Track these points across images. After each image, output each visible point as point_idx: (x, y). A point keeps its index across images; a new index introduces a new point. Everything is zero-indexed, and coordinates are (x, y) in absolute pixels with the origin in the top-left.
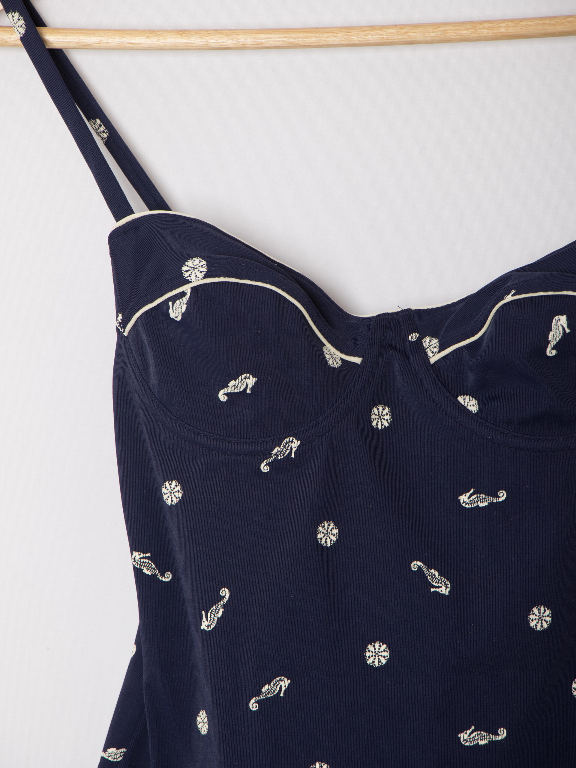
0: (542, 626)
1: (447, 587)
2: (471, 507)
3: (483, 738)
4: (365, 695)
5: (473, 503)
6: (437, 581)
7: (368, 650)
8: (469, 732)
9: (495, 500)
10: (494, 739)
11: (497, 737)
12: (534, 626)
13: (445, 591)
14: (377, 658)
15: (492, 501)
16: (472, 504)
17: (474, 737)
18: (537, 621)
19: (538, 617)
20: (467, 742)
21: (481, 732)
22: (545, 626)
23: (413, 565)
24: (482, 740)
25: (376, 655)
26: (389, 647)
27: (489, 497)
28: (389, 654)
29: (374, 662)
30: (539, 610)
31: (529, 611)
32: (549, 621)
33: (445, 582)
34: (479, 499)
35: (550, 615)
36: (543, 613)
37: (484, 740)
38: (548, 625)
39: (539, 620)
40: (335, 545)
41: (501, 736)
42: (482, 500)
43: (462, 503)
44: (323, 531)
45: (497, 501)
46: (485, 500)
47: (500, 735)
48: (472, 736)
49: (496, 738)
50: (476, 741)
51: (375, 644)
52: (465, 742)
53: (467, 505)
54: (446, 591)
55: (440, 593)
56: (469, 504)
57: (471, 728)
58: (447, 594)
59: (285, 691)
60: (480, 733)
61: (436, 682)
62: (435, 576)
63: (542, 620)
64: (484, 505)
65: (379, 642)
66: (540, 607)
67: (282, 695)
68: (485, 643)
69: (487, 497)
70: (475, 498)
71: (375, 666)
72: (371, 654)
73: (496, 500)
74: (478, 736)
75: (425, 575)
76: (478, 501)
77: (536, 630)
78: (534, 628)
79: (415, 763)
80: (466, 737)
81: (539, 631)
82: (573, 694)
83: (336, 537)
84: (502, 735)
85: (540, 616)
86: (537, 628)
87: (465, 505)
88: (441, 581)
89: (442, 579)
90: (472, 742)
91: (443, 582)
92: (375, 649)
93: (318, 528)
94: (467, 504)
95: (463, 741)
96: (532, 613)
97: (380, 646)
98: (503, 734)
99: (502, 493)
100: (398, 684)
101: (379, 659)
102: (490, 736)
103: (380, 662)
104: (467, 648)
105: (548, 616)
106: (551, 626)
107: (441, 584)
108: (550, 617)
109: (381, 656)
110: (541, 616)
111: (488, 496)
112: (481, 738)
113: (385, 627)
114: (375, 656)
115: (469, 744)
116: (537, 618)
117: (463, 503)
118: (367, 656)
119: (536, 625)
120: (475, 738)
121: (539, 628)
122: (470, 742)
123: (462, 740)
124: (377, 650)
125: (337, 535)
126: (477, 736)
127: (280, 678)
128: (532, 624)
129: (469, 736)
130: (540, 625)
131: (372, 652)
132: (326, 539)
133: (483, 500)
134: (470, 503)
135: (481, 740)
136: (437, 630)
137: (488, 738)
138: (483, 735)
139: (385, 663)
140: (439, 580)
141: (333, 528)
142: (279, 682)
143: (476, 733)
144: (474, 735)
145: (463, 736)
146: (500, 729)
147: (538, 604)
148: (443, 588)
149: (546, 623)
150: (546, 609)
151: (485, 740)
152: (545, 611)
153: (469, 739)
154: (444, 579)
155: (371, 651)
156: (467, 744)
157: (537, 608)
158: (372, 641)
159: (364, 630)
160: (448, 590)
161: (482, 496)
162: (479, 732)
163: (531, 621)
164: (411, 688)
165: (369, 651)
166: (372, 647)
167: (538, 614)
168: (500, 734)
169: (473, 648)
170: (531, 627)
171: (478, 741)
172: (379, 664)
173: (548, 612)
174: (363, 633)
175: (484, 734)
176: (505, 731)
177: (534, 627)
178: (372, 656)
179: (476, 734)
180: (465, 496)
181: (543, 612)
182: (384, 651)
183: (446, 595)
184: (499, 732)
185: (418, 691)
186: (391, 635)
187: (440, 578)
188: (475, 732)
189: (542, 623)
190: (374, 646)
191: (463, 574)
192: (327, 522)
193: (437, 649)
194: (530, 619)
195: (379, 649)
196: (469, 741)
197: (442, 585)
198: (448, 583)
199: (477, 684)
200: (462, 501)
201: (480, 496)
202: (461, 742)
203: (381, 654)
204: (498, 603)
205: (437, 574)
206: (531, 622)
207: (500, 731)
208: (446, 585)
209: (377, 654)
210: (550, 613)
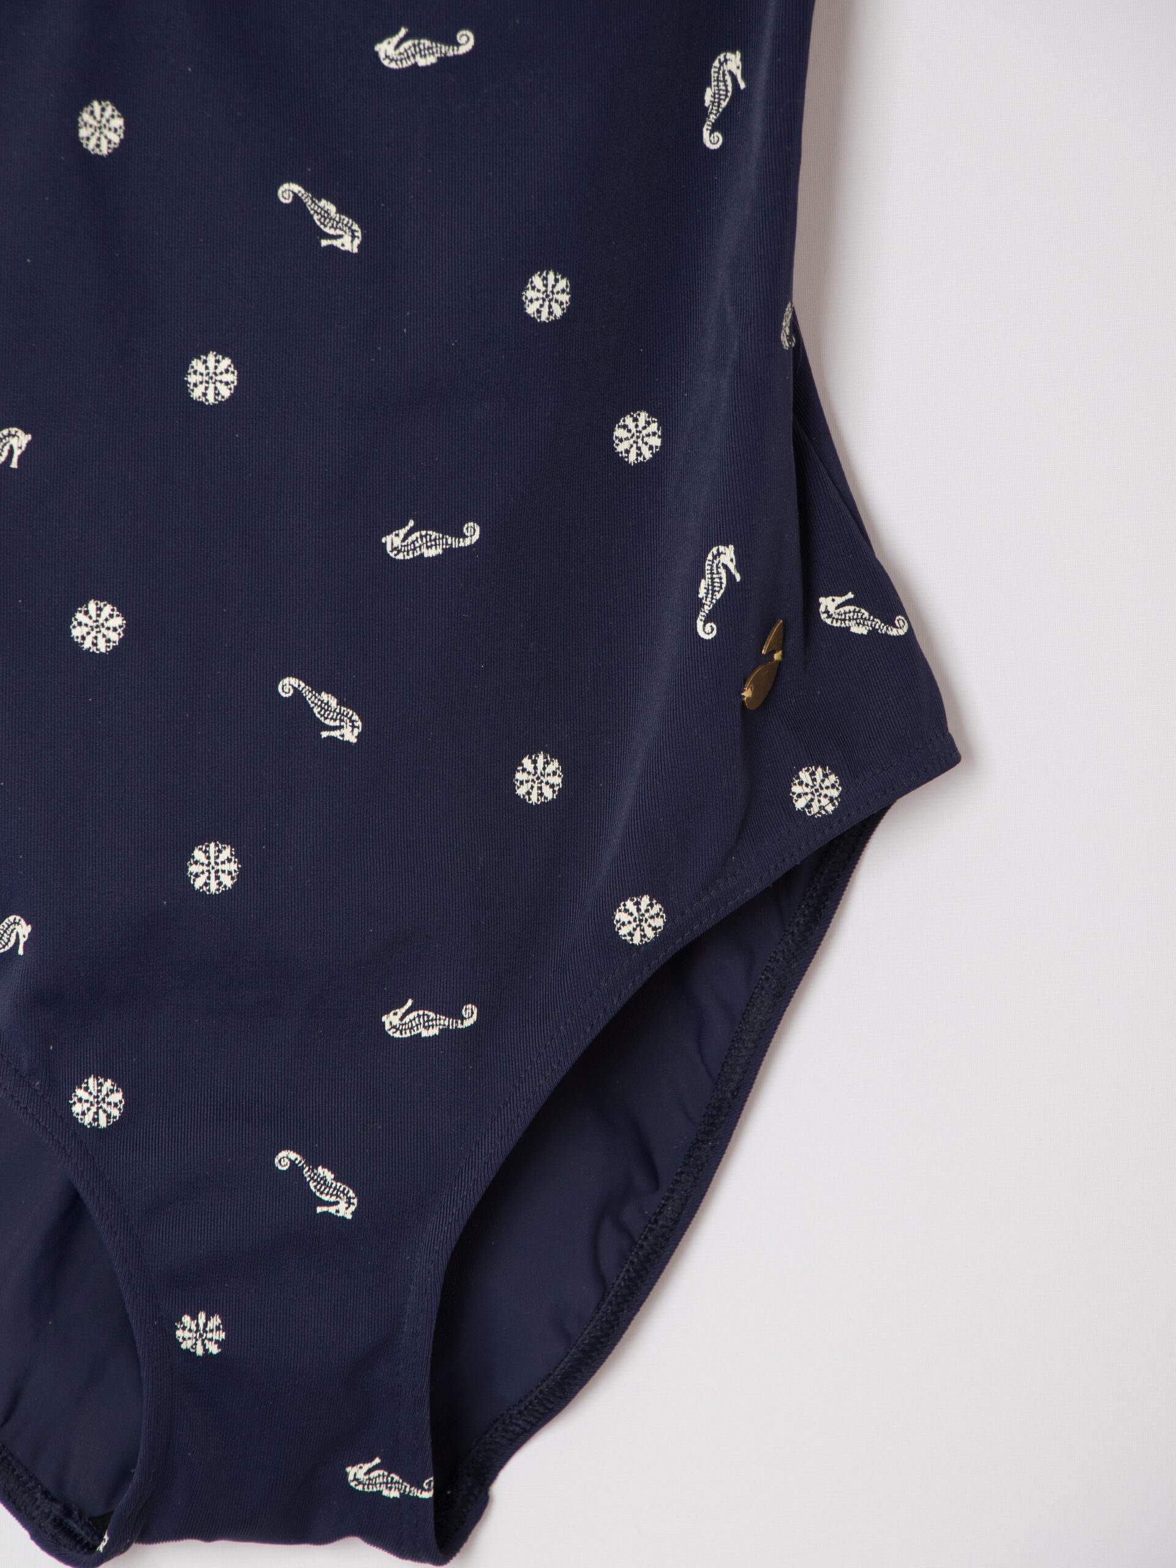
0: (550, 313)
1: (353, 237)
2: (401, 66)
3: (433, 543)
4: (187, 462)
5: (405, 59)
6: (333, 225)
7: (192, 370)
8: (402, 532)
9: (451, 51)
10: (455, 545)
11: (461, 540)
12: (534, 314)
13: (350, 244)
14: (211, 386)
15: (446, 53)
16: (404, 62)
17: (413, 542)
18: (541, 302)
19: (543, 293)
20: (399, 552)
21: (429, 532)
22: (558, 312)
23: (283, 192)
24: (431, 546)
25: (210, 381)
26: (237, 363)
27: (439, 45)
28: (236, 378)
29: (205, 395)
30: (545, 279)
31: (523, 283)
32: (564, 302)
33: (349, 225)
34: (417, 50)
35: (568, 290)
36: (554, 286)
37: (434, 547)
38: (563, 309)
39: (544, 300)
40: (117, 153)
41: (469, 538)
42: (423, 53)
43: (382, 59)
44: (91, 121)
45: (456, 53)
46: (431, 51)
47: (467, 537)
48: (410, 539)
49: (459, 542)
50: (418, 549)
51: (207, 356)
52: (395, 552)
53: (394, 62)
54: (352, 246)
55: (339, 249)
56: (396, 61)
57: (407, 525)
58: (355, 250)
59: (20, 458)
60: (427, 534)
61: (334, 432)
62: (329, 214)
63: (550, 301)
64: (429, 63)
65: (215, 353)
66: (547, 274)
67: (14, 464)
68: (435, 350)
69: (434, 44)
70: (410, 48)
71: (207, 403)
72: (199, 378)
73: (453, 50)
74: (422, 541)
75: (309, 212)
76: (416, 53)
77: (538, 320)
78: (534, 318)
79: (294, 597)
80: (397, 542)
81: (545, 322)
82: (616, 449)
83: (119, 136)
84: (471, 536)
85: (546, 291)
86: (540, 317)
87: (389, 63)
88: (343, 224)
89: (344, 219)
90: (411, 552)
91: (346, 225)
92: (207, 368)
93: (80, 115)
94: (392, 60)
95: (392, 551)
96: (529, 286)
97: (218, 361)
98: (472, 533)
99: (466, 35)
100: (257, 438)
101: (216, 388)
102: (447, 539)
103: (218, 394)
104: (397, 361)
105: (563, 291)
106: (570, 312)
107: (342, 230)
108: (568, 294)
109: (221, 382)
110: (548, 293)
111: (436, 44)
112: (429, 544)
113: (227, 322)
114: (207, 382)
115: (404, 556)
116: (540, 295)
117: (384, 59)
118: (190, 383)
119: (539, 311)
120: (417, 545)
121: (544, 316)
122: (405, 553)
123: (389, 548)
124: (211, 370)
125: (121, 132)
126: (419, 540)
127: (9, 431)
128: (531, 309)
129: (404, 540)
130: (547, 310)
131: (201, 374)
132: (99, 139)
133: (427, 52)
134: (399, 58)
135: (428, 547)
136: (336, 326)
137: (443, 544)
138: (433, 537)
139: (230, 397)
140: (338, 223)
141: (113, 116)
142: (7, 438)
143: (417, 534)
144: (415, 539)
145: (392, 541)
146: (466, 525)
147: (541, 267)
148: (347, 239)
149: (559, 307)
150: (559, 277)
151: (436, 548)
152: (556, 281)
153: (405, 546)
154: (347, 219)
155: (198, 373)
156: (400, 557)
157: (540, 276)
158: (201, 351)
159: (182, 330)
160: (357, 242)
161: (424, 45)
162: (424, 533)
163: (527, 303)
164: (283, 446)
165: (195, 372)
166: (200, 363)
167: (543, 289)
168: (466, 534)
169: (409, 361)
170: (528, 316)
171: (422, 551)
172: (215, 400)
173: (563, 283)
174: (181, 336)
175: (434, 534)
176: (478, 529)
177: (536, 316)
178: (201, 383)
179: (419, 536)
180: (389, 43)
181: (554, 283)
182: (227, 371)
183: (352, 254)
184: (465, 530)
185: (299, 451)
186: (240, 339)
187: (340, 218)
188: (417, 531)
189: (550, 307)
190: (205, 362)
191: (388, 209)
192: (100, 104)
193: (335, 364)
194: (526, 298)
195: (216, 367)
196: (404, 551)
197: (343, 233)
198: (355, 227)
199: (419, 435)
200: (382, 55)
201: (419, 44)
202: (388, 552)
203: (219, 378)
204: (460, 267)
205: (332, 209)
206: (528, 306)
207: (467, 529)
208: (353, 231)
209: (211, 378)
210: (567, 286)
